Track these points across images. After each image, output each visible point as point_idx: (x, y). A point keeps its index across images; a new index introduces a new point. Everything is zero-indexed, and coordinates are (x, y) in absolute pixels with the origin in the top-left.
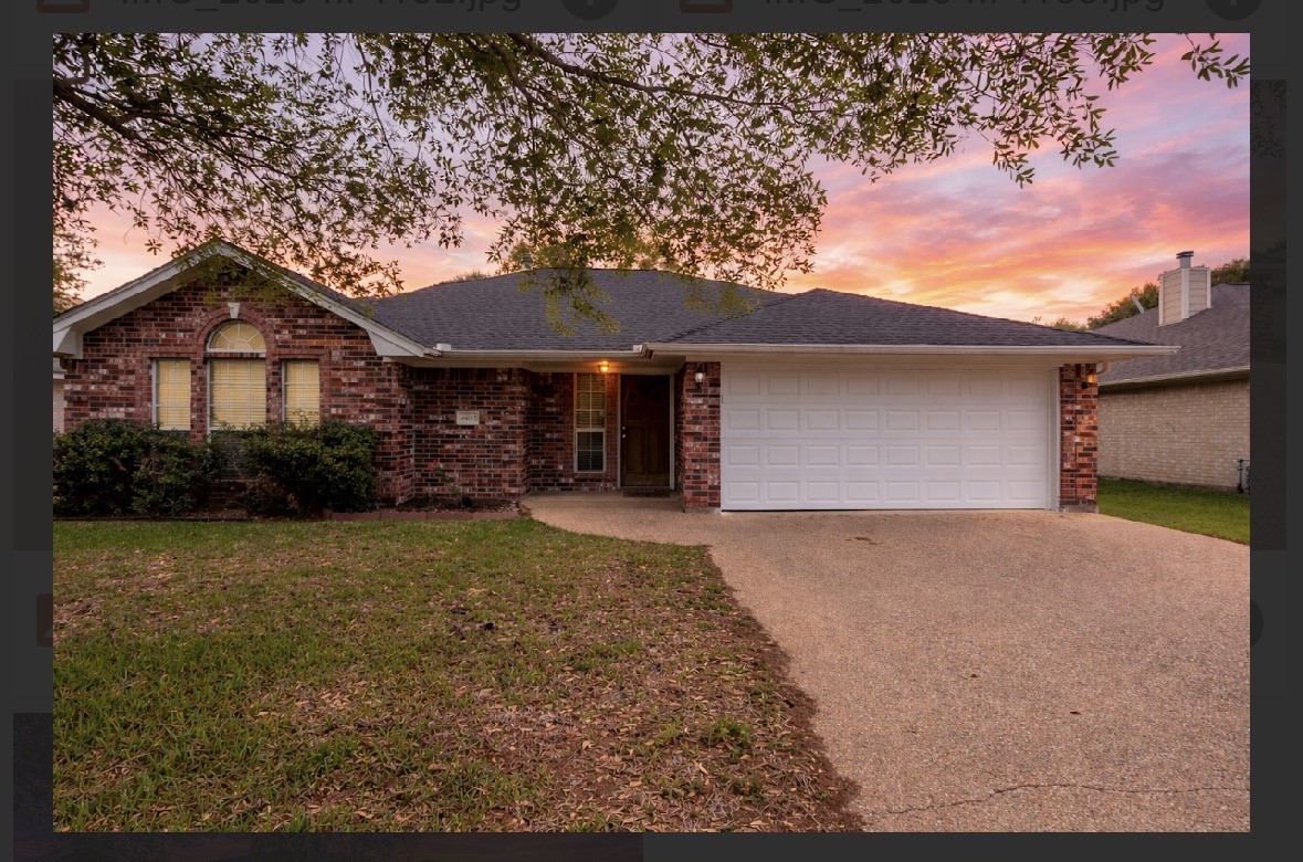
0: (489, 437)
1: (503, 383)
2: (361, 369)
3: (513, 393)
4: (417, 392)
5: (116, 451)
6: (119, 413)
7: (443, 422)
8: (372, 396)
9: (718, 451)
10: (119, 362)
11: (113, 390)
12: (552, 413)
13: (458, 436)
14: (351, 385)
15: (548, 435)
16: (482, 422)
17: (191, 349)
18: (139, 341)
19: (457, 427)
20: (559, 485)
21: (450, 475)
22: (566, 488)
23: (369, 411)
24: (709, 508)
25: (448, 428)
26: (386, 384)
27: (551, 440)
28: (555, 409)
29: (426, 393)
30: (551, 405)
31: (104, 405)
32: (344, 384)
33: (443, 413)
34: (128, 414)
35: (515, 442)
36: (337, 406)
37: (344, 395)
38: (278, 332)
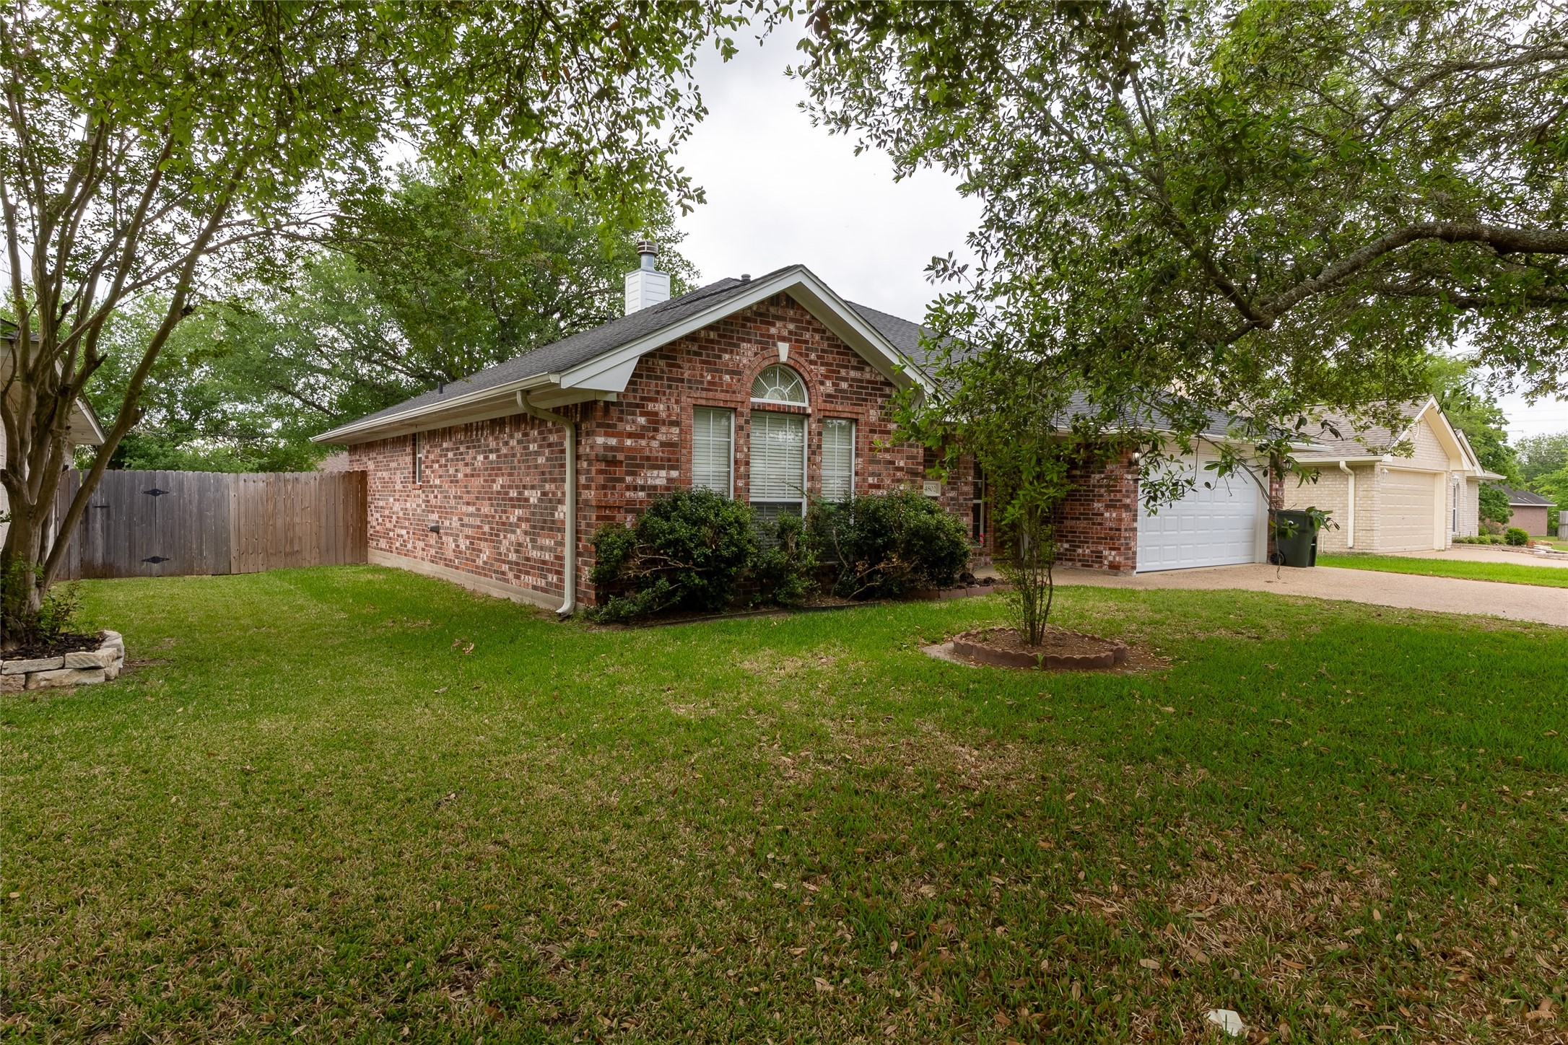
6: (659, 478)
10: (660, 407)
11: (653, 446)
14: (887, 450)
16: (943, 494)
17: (738, 397)
18: (682, 381)
24: (1131, 571)
26: (915, 450)
31: (642, 466)
32: (879, 450)
34: (670, 480)
36: (873, 474)
37: (879, 462)
38: (822, 383)
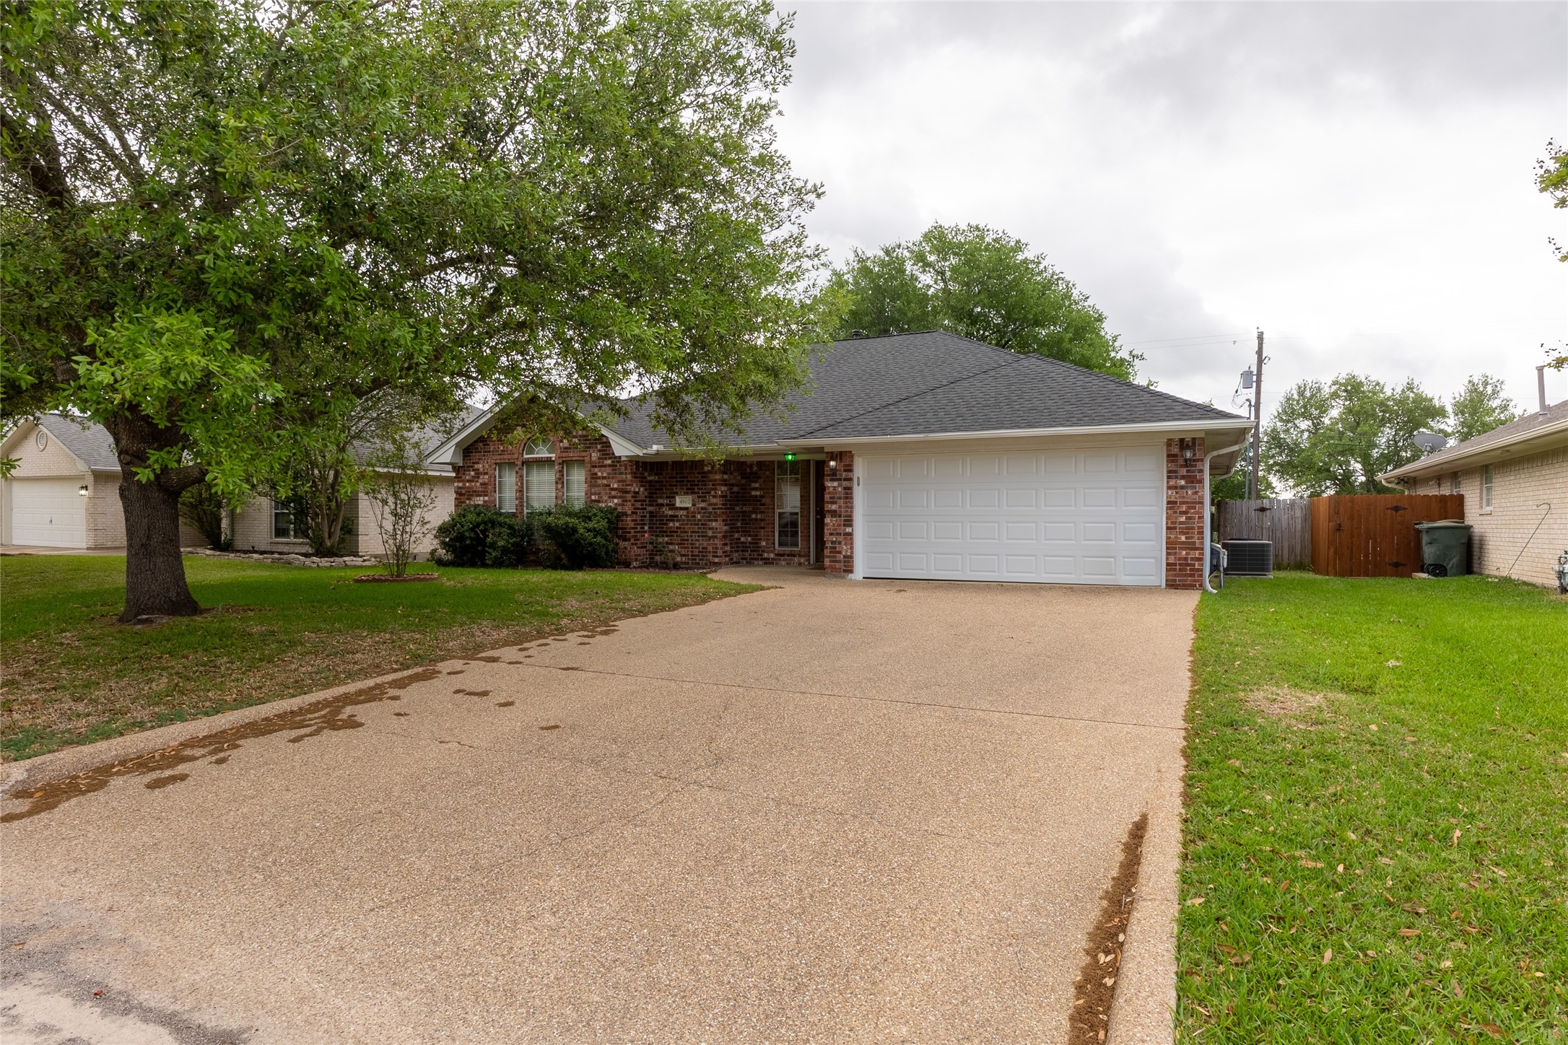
0: (699, 517)
1: (709, 472)
2: (610, 466)
3: (715, 480)
4: (650, 481)
5: (478, 525)
6: (480, 501)
7: (667, 505)
8: (616, 486)
9: (851, 526)
10: (480, 467)
11: (477, 485)
12: (756, 496)
13: (677, 516)
14: (604, 478)
15: (753, 516)
16: (694, 505)
17: (515, 456)
18: (490, 452)
19: (677, 509)
20: (762, 559)
21: (671, 547)
22: (767, 562)
23: (614, 497)
24: (843, 574)
25: (670, 509)
26: (624, 476)
27: (756, 520)
28: (758, 493)
29: (656, 482)
30: (755, 489)
31: (473, 496)
32: (599, 478)
33: (667, 497)
34: (484, 501)
35: (716, 521)
36: (595, 494)
37: (599, 486)
38: (561, 441)
